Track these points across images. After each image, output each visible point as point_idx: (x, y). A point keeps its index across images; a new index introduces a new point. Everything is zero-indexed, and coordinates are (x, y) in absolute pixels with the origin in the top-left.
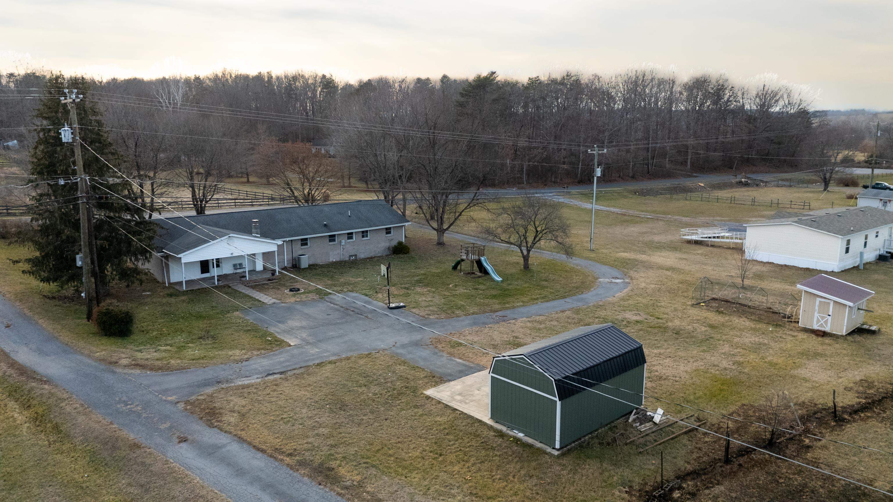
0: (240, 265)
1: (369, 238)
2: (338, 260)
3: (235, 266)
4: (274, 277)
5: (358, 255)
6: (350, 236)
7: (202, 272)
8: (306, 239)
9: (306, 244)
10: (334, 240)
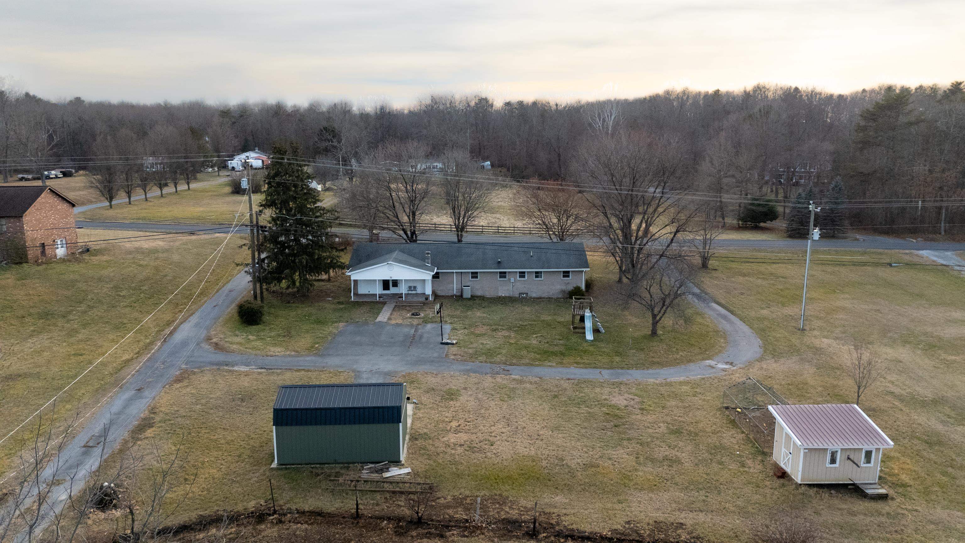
0: (415, 287)
1: (542, 279)
2: (507, 295)
3: (410, 287)
4: (427, 301)
5: (529, 293)
6: (522, 274)
7: (384, 289)
8: (477, 273)
9: (477, 277)
10: (505, 277)
